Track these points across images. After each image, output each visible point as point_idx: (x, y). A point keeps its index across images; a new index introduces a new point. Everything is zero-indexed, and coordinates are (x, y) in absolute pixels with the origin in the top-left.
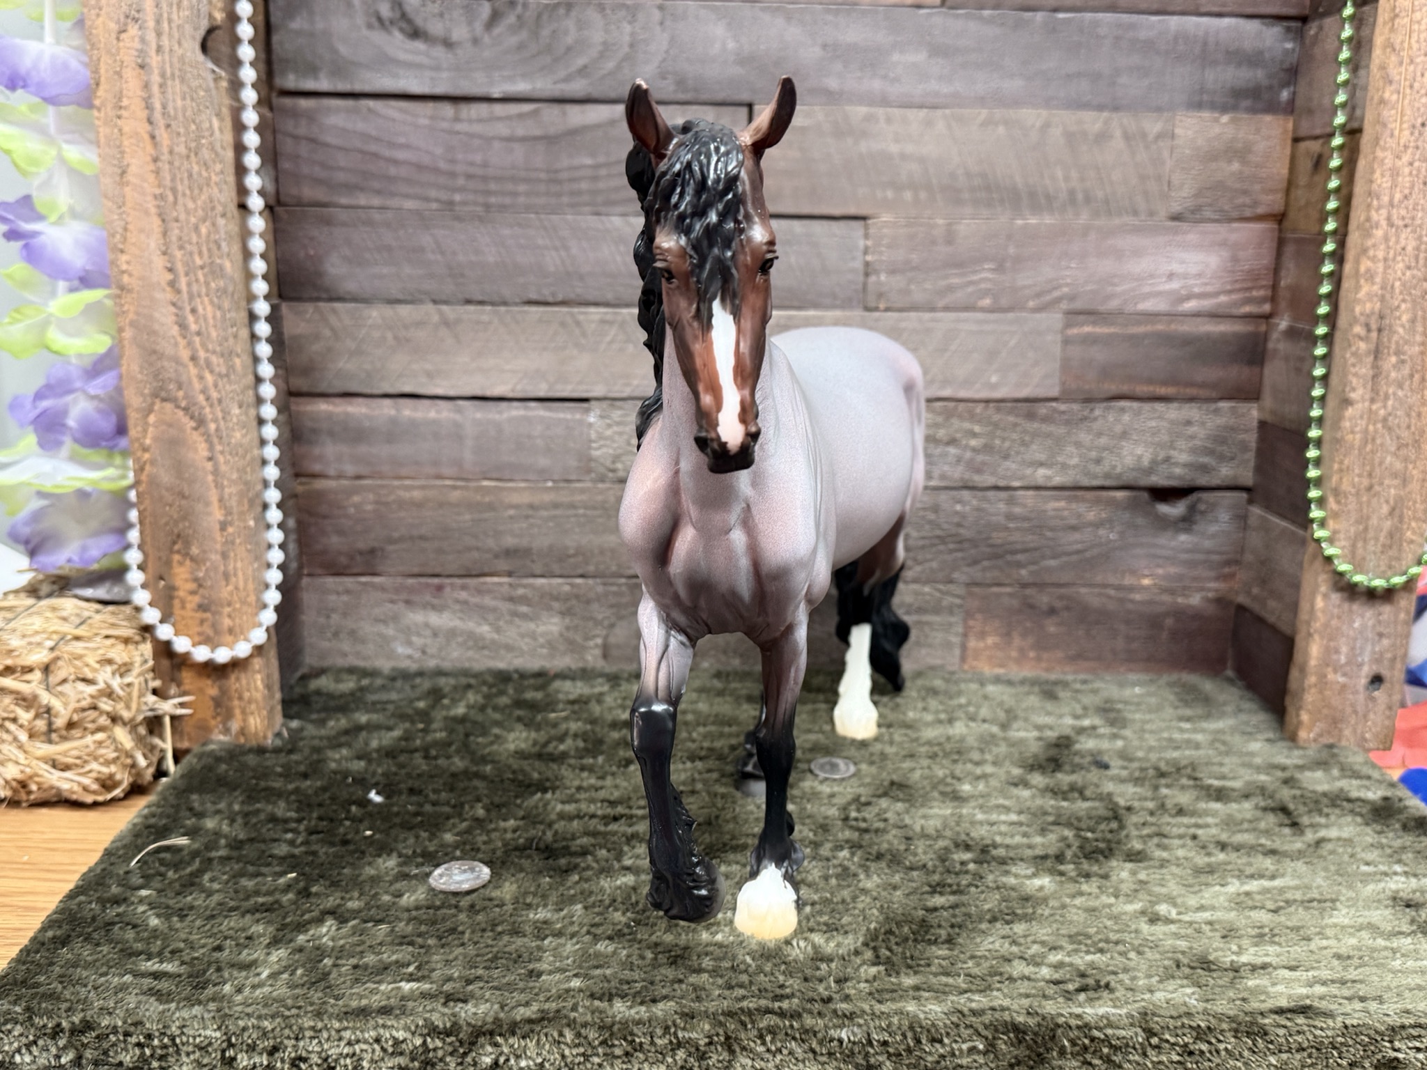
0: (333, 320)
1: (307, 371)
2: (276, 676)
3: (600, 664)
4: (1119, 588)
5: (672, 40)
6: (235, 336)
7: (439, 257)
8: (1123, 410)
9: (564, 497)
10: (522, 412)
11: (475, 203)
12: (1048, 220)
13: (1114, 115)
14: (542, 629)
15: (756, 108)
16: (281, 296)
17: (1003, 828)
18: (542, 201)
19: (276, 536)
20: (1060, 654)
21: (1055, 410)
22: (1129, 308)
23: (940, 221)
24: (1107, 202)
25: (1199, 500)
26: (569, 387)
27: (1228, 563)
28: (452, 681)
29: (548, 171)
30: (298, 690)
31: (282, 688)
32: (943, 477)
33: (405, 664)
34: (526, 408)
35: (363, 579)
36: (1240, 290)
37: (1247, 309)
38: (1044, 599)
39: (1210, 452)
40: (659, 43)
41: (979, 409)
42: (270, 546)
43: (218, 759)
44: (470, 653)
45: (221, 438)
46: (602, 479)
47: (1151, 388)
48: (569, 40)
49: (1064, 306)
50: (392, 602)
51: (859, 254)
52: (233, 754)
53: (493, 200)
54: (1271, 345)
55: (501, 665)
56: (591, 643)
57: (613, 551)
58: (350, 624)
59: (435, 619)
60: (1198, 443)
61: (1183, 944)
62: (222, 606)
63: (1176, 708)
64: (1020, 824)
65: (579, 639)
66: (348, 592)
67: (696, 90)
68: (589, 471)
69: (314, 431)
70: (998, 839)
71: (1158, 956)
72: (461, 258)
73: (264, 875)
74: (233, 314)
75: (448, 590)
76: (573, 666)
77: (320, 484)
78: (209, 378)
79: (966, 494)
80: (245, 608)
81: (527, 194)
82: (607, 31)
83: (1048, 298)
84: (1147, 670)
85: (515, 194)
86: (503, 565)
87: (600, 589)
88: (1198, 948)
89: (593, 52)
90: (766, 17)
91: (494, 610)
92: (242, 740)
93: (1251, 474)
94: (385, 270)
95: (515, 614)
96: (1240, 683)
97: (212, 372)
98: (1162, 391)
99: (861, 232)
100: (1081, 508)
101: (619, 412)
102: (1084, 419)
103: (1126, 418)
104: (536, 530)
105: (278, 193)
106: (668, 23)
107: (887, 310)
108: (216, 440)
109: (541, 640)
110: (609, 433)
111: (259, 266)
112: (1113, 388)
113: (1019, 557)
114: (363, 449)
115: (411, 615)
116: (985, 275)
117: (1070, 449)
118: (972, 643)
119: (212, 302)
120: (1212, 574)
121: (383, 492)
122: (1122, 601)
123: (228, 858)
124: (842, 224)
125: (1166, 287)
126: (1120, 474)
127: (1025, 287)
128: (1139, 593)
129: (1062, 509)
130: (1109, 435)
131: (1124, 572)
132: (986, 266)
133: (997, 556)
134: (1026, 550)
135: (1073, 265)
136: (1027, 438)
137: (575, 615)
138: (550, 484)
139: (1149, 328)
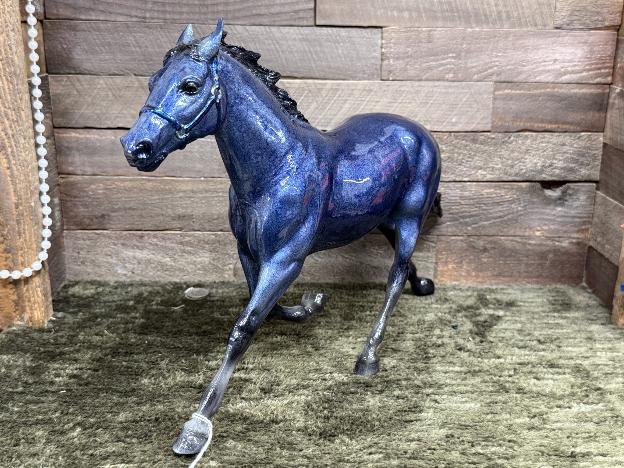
0: (78, 85)
1: (64, 114)
2: (49, 288)
3: (232, 279)
4: (522, 237)
6: (21, 99)
7: (138, 49)
8: (526, 137)
9: (211, 186)
11: (158, 18)
12: (486, 29)
14: (199, 260)
16: (47, 72)
17: (452, 375)
18: (197, 17)
19: (47, 210)
20: (489, 274)
21: (489, 138)
22: (532, 79)
23: (424, 29)
24: (519, 18)
25: (569, 188)
27: (584, 223)
28: (150, 289)
30: (62, 294)
31: (52, 294)
33: (122, 279)
35: (98, 232)
36: (594, 69)
37: (598, 80)
38: (481, 243)
39: (576, 161)
41: (446, 137)
42: (44, 216)
43: (17, 335)
44: (159, 273)
45: (14, 156)
47: (543, 125)
49: (494, 78)
50: (115, 244)
51: (379, 48)
52: (25, 333)
53: (168, 16)
54: (611, 101)
55: (177, 280)
56: (227, 268)
58: (91, 256)
59: (138, 254)
60: (568, 155)
61: (546, 442)
62: (17, 250)
63: (553, 304)
64: (461, 372)
65: (219, 266)
66: (89, 239)
69: (68, 148)
70: (448, 381)
71: (532, 448)
72: (150, 49)
73: (43, 402)
74: (20, 87)
75: (146, 238)
76: (217, 281)
77: (72, 178)
78: (7, 123)
80: (30, 251)
81: (188, 13)
83: (485, 73)
84: (537, 282)
85: (181, 13)
86: (176, 224)
87: (231, 237)
88: (554, 445)
91: (172, 249)
92: (31, 325)
93: (598, 173)
94: (107, 57)
95: (184, 251)
96: (589, 290)
97: (8, 119)
98: (549, 127)
99: (379, 36)
100: (503, 192)
102: (505, 142)
103: (528, 142)
104: (195, 205)
105: (45, 12)
107: (393, 80)
108: (11, 158)
109: (199, 266)
111: (34, 57)
112: (522, 125)
113: (467, 220)
114: (96, 158)
115: (125, 252)
116: (450, 59)
117: (496, 159)
118: (440, 268)
119: (7, 80)
120: (576, 229)
121: (109, 183)
122: (524, 244)
123: (22, 393)
124: (368, 30)
125: (553, 67)
126: (525, 173)
127: (472, 67)
128: (534, 240)
129: (491, 193)
130: (518, 152)
131: (525, 229)
132: (450, 55)
133: (455, 220)
134: (471, 216)
135: (500, 54)
136: (473, 153)
137: (217, 252)
138: (203, 179)
139: (542, 91)
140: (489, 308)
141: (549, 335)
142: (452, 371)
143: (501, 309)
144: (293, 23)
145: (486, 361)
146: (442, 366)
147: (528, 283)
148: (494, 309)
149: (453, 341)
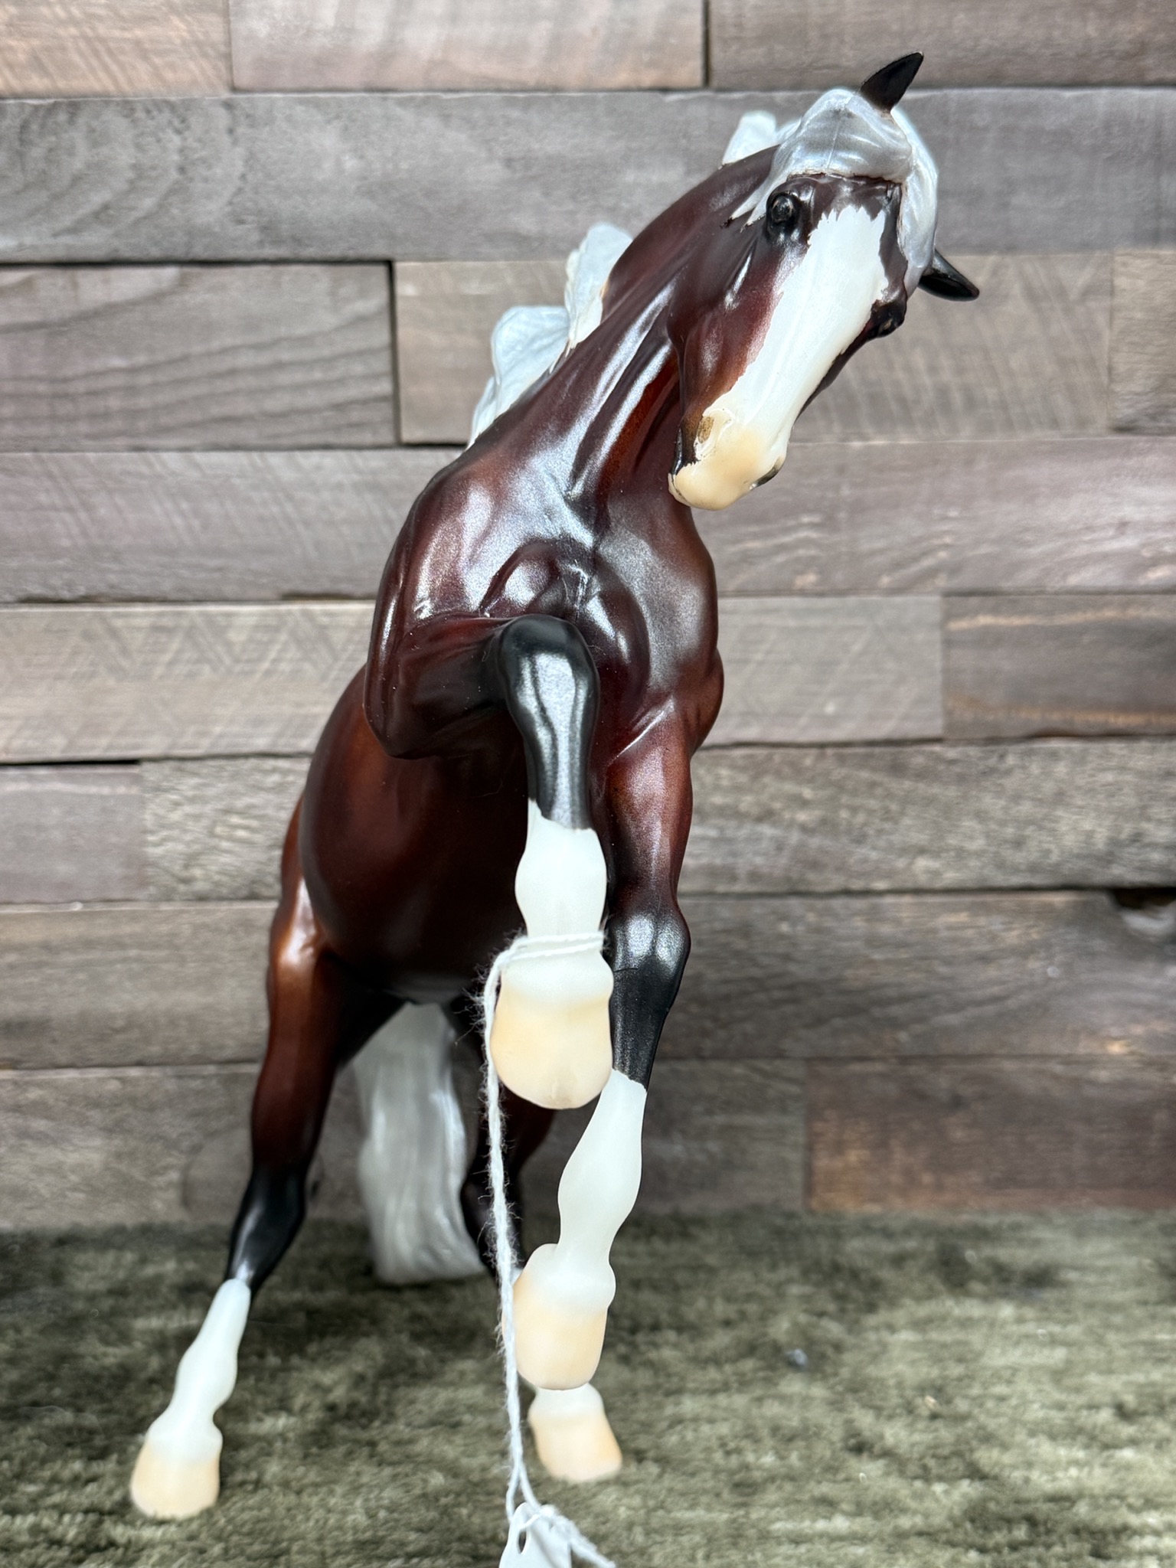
3: (177, 1216)
4: (1068, 1060)
5: (251, 159)
8: (1054, 755)
9: (102, 930)
10: (24, 786)
12: (906, 441)
13: (1008, 259)
14: (72, 1158)
15: (399, 266)
20: (975, 1177)
21: (939, 759)
22: (1054, 583)
24: (1003, 406)
26: (104, 741)
29: (53, 381)
32: (754, 876)
34: (30, 779)
38: (942, 1083)
40: (231, 162)
41: (809, 759)
46: (168, 896)
47: (1101, 718)
48: (78, 164)
49: (942, 582)
56: (161, 1180)
57: (191, 1018)
65: (138, 1174)
67: (297, 241)
68: (143, 883)
79: (795, 904)
82: (139, 147)
83: (914, 569)
84: (1127, 1203)
86: (2, 1049)
87: (171, 1085)
89: (119, 184)
90: (407, 116)
95: (24, 1134)
98: (1120, 721)
100: (995, 923)
101: (194, 781)
102: (992, 771)
103: (1061, 769)
104: (56, 986)
106: (241, 130)
109: (74, 1178)
110: (176, 816)
112: (1036, 718)
113: (894, 1011)
116: (805, 532)
117: (969, 824)
118: (823, 1162)
122: (1076, 1082)
125: (1115, 545)
126: (1058, 865)
127: (873, 553)
128: (1104, 1068)
129: (963, 927)
130: (1033, 799)
131: (1076, 1033)
132: (806, 519)
133: (854, 1010)
134: (903, 999)
135: (953, 513)
136: (894, 807)
137: (130, 1132)
138: (78, 907)
139: (1090, 616)
140: (969, 1294)
141: (1152, 1384)
142: (822, 1535)
143: (1006, 1296)
144: (331, 439)
145: (938, 1488)
146: (790, 1516)
147: (1100, 1203)
148: (986, 1299)
149: (840, 1419)
